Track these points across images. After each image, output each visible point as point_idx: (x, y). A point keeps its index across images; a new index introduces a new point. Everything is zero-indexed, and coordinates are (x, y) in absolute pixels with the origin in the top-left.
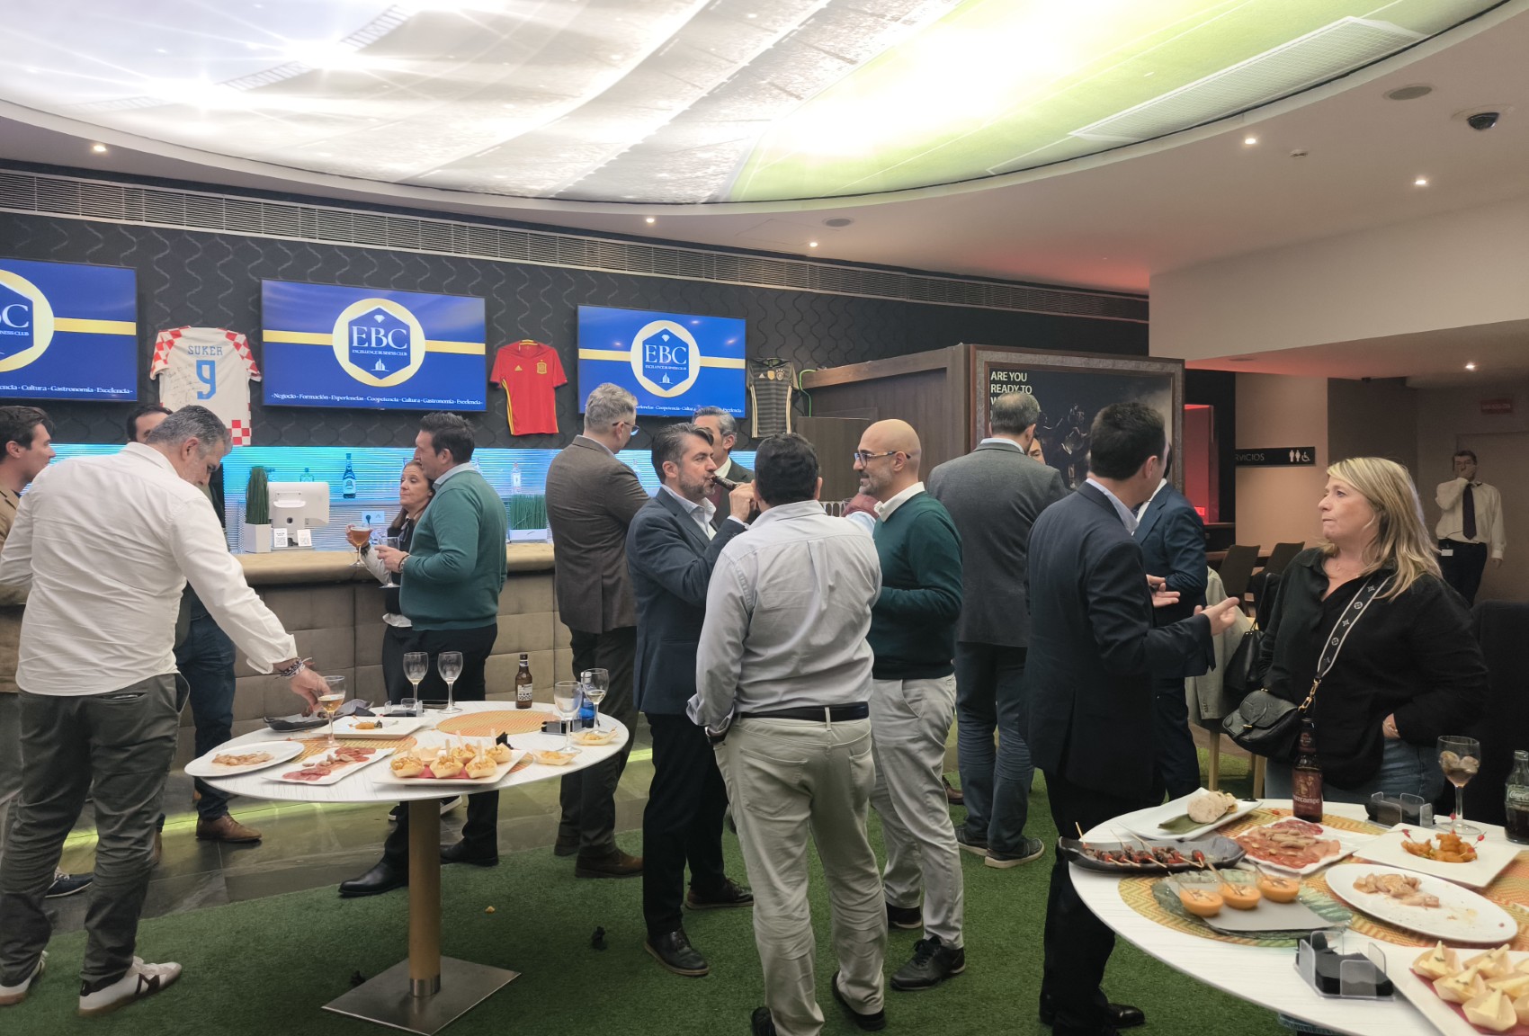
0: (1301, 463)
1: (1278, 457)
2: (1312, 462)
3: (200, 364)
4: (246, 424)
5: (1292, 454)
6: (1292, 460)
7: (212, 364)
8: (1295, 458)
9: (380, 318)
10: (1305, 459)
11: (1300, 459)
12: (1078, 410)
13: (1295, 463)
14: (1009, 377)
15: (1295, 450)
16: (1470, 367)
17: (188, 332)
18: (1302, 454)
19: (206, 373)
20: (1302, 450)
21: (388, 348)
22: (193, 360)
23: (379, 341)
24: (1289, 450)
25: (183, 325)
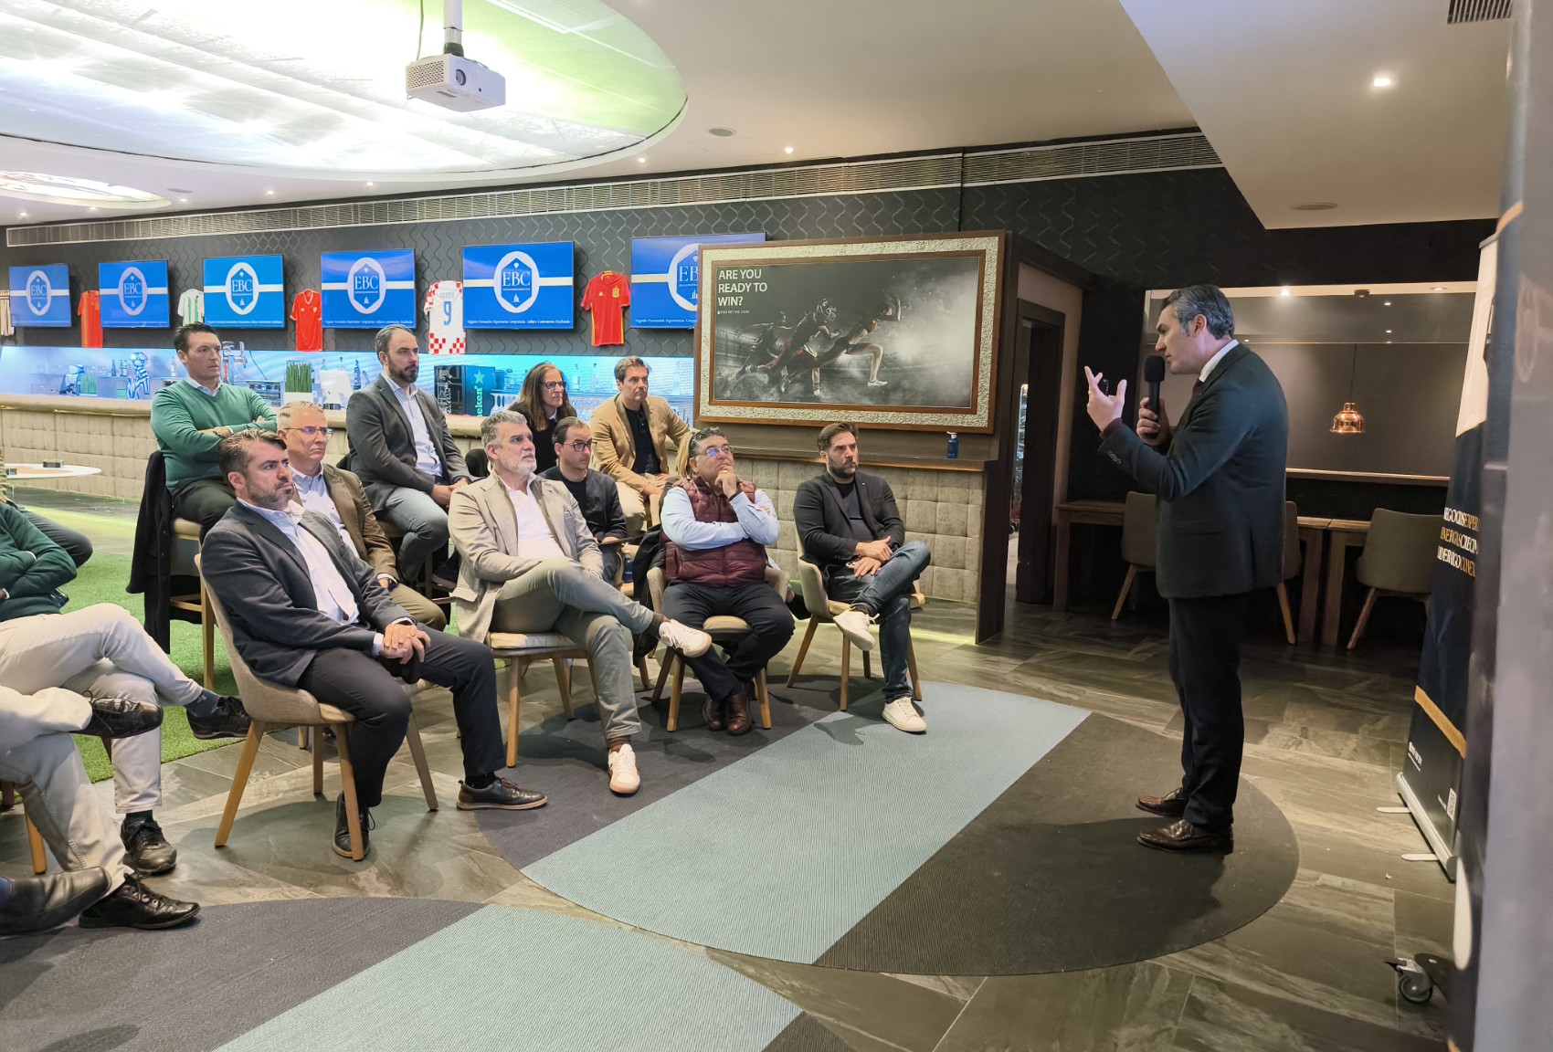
3: (446, 303)
4: (462, 341)
7: (449, 303)
9: (516, 265)
12: (827, 306)
14: (739, 275)
17: (442, 284)
19: (448, 310)
21: (520, 286)
22: (442, 301)
23: (516, 281)
25: (438, 280)
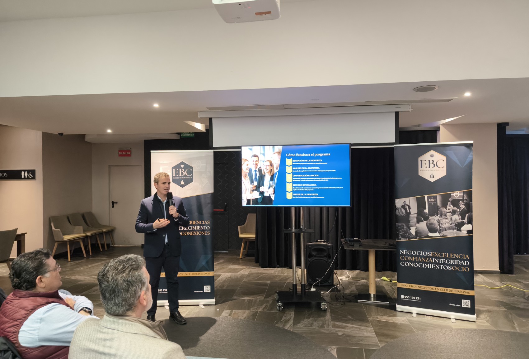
0: (28, 178)
1: (15, 175)
2: (34, 178)
5: (23, 173)
6: (23, 177)
8: (24, 176)
10: (30, 176)
11: (28, 176)
13: (25, 178)
15: (25, 171)
16: (109, 131)
18: (28, 174)
20: (28, 171)
24: (21, 171)
